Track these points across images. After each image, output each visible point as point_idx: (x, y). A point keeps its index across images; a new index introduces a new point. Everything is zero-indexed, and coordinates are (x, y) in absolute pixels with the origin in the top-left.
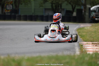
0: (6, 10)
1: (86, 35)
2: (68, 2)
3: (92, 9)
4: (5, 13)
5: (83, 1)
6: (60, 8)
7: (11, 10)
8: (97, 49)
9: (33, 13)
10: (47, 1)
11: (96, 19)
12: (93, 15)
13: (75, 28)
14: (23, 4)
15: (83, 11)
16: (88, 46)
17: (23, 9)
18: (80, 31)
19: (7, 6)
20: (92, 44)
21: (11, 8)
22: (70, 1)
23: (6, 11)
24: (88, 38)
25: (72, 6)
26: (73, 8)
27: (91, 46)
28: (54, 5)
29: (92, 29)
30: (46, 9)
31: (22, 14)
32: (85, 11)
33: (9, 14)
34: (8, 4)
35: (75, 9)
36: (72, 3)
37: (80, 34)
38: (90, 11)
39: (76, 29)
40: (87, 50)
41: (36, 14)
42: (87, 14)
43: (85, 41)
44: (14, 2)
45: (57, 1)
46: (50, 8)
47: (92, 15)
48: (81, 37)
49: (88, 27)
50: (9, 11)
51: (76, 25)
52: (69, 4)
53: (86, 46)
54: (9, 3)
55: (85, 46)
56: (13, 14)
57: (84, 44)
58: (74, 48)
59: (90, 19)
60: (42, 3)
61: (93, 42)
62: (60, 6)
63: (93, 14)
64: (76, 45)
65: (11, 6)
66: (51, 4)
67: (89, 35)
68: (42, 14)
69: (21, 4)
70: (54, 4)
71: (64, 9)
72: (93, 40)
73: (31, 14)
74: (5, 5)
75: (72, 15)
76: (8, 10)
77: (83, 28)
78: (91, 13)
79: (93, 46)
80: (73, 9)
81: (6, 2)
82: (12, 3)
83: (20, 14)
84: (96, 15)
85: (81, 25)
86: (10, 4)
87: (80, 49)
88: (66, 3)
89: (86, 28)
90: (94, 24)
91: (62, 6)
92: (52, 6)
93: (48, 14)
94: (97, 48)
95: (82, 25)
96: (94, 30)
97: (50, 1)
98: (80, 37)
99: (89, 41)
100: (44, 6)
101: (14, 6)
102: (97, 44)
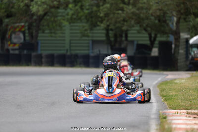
0: (11, 43)
1: (176, 95)
2: (140, 26)
3: (191, 41)
4: (8, 50)
5: (173, 24)
6: (124, 38)
7: (21, 43)
8: (195, 124)
10: (98, 26)
12: (194, 54)
13: (156, 82)
14: (46, 31)
15: (173, 46)
16: (178, 118)
17: (46, 42)
18: (164, 87)
19: (13, 36)
20: (187, 113)
21: (22, 40)
22: (144, 25)
23: (9, 45)
24: (180, 101)
25: (151, 37)
26: (153, 39)
27: (184, 118)
28: (111, 33)
29: (191, 82)
30: (94, 42)
31: (44, 53)
32: (177, 46)
33: (17, 52)
34: (14, 32)
35: (157, 42)
36: (149, 29)
37: (164, 93)
38: (188, 47)
39: (157, 84)
40: (174, 126)
41: (74, 53)
42: (181, 51)
43: (173, 109)
44: (27, 28)
45: (118, 25)
46: (104, 38)
47: (192, 54)
48: (166, 100)
49: (182, 79)
50: (17, 47)
51: (156, 74)
52: (144, 31)
53: (174, 118)
54: (18, 29)
55: (171, 118)
56: (25, 52)
57: (171, 114)
58: (146, 123)
59: (188, 63)
60: (86, 30)
61: (190, 109)
62: (124, 35)
63: (194, 52)
64: (153, 116)
65: (22, 35)
66: (105, 31)
67: (183, 95)
68: (86, 52)
69: (43, 32)
70: (112, 30)
71: (132, 42)
72: (191, 105)
73: (63, 52)
74: (9, 33)
75: (150, 54)
76: (15, 44)
77: (172, 81)
78: (190, 49)
81: (9, 27)
82: (23, 29)
83: (39, 52)
85: (167, 75)
86: (20, 30)
87: (160, 125)
88: (137, 28)
89: (177, 81)
90: (194, 73)
91: (129, 35)
92: (107, 35)
93: (99, 51)
95: (170, 75)
96: (193, 85)
97: (103, 26)
98: (164, 100)
99: (181, 108)
100: (90, 35)
101: (27, 34)
102: (197, 114)
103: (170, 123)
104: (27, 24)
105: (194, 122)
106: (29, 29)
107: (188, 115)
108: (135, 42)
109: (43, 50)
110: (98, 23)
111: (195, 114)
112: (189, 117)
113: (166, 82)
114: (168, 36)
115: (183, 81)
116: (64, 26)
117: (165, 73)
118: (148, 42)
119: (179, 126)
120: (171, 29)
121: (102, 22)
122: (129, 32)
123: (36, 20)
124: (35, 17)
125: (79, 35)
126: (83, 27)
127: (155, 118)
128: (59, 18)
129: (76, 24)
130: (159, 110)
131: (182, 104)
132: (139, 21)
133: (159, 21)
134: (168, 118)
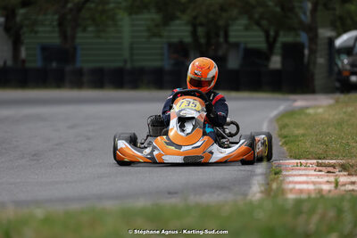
1: (303, 135)
2: (250, 18)
3: (339, 42)
4: (24, 62)
6: (221, 40)
8: (329, 182)
9: (125, 61)
10: (178, 18)
11: (353, 78)
12: (343, 63)
14: (91, 29)
15: (306, 52)
16: (301, 172)
18: (286, 121)
20: (318, 165)
22: (256, 16)
24: (308, 145)
25: (267, 35)
26: (271, 39)
27: (313, 172)
28: (201, 31)
31: (87, 66)
32: (312, 52)
35: (278, 45)
36: (264, 23)
37: (285, 132)
38: (333, 52)
40: (291, 186)
41: (138, 64)
42: (321, 60)
43: (296, 158)
44: (55, 23)
45: (211, 16)
46: (188, 40)
47: (340, 64)
48: (286, 143)
49: (319, 107)
52: (255, 27)
53: (295, 172)
55: (290, 173)
56: (54, 65)
57: (290, 166)
58: (246, 182)
60: (157, 26)
61: (324, 158)
62: (222, 34)
64: (260, 171)
66: (189, 28)
67: (316, 135)
68: (157, 64)
69: (84, 30)
70: (201, 25)
71: (237, 45)
72: (326, 151)
73: (120, 64)
75: (267, 66)
77: (302, 109)
78: (337, 57)
79: (316, 175)
80: (271, 45)
83: (78, 65)
84: (353, 65)
85: (295, 101)
88: (244, 21)
89: (311, 111)
90: (342, 97)
91: (232, 33)
92: (194, 33)
95: (300, 102)
96: (336, 117)
97: (186, 18)
98: (283, 144)
99: (310, 156)
100: (166, 34)
101: (56, 35)
102: (334, 166)
103: (284, 180)
104: (56, 17)
105: (326, 179)
106: (61, 24)
107: (318, 168)
108: (242, 46)
109: (85, 61)
110: (178, 14)
111: (332, 166)
112: (320, 171)
113: (290, 113)
114: (297, 35)
115: (320, 110)
116: (121, 20)
117: (292, 97)
118: (263, 46)
119: (298, 187)
120: (301, 23)
121: (183, 11)
122: (231, 28)
123: (71, 10)
124: (70, 5)
125: (146, 34)
126: (153, 20)
127: (262, 174)
128: (112, 6)
129: (140, 16)
131: (312, 150)
132: (247, 10)
133: (283, 8)
134: (284, 173)
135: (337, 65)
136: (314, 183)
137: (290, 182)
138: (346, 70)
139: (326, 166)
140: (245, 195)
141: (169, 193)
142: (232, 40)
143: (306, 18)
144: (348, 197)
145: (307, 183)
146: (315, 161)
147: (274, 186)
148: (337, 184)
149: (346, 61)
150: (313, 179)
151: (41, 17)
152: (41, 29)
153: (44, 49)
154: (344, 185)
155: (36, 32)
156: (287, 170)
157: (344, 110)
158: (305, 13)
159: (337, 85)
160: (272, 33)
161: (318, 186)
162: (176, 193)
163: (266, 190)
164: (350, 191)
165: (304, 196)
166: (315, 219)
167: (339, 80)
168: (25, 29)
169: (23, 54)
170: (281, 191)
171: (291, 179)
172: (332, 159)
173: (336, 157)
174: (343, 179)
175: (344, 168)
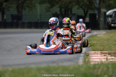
1: (96, 43)
2: (79, 5)
3: (108, 13)
6: (70, 12)
9: (38, 20)
10: (55, 6)
11: (113, 25)
14: (27, 9)
15: (97, 16)
16: (95, 55)
17: (27, 15)
22: (81, 5)
24: (98, 46)
25: (84, 11)
26: (86, 12)
27: (99, 55)
28: (63, 10)
31: (26, 21)
32: (99, 16)
35: (88, 14)
36: (83, 7)
37: (90, 42)
38: (106, 17)
40: (92, 60)
42: (102, 19)
43: (94, 51)
44: (16, 7)
45: (66, 5)
46: (59, 13)
52: (81, 8)
55: (92, 56)
56: (15, 21)
58: (78, 59)
60: (49, 8)
61: (103, 51)
62: (70, 11)
66: (59, 9)
67: (100, 43)
69: (25, 10)
70: (63, 8)
73: (37, 21)
75: (84, 21)
77: (96, 35)
79: (100, 56)
80: (86, 14)
83: (23, 21)
84: (112, 21)
88: (77, 6)
89: (99, 36)
90: (109, 31)
91: (73, 11)
92: (61, 11)
94: (104, 58)
96: (107, 37)
97: (58, 6)
98: (90, 46)
99: (98, 50)
100: (52, 11)
101: (16, 11)
102: (106, 53)
103: (90, 58)
104: (16, 5)
105: (103, 58)
106: (17, 8)
108: (76, 15)
109: (25, 20)
111: (105, 53)
112: (102, 55)
113: (92, 36)
114: (94, 11)
115: (102, 35)
116: (37, 6)
117: (93, 31)
118: (83, 14)
119: (94, 60)
120: (95, 7)
121: (57, 4)
122: (73, 9)
124: (20, 2)
125: (45, 11)
126: (47, 6)
127: (83, 56)
128: (34, 2)
129: (43, 5)
130: (86, 52)
131: (99, 48)
132: (78, 3)
133: (89, 2)
134: (90, 56)
135: (107, 21)
136: (100, 59)
137: (92, 59)
138: (110, 22)
139: (104, 53)
140: (77, 63)
141: (53, 62)
142: (73, 13)
143: (97, 6)
144: (111, 63)
145: (97, 59)
146: (100, 52)
147: (87, 60)
148: (107, 59)
149: (110, 19)
150: (99, 57)
151: (11, 6)
152: (11, 9)
153: (12, 16)
154: (109, 59)
155: (9, 10)
156: (91, 54)
157: (109, 35)
158: (96, 4)
159: (107, 27)
160: (86, 10)
161: (101, 60)
162: (55, 62)
163: (84, 61)
164: (111, 61)
165: (96, 63)
166: (100, 70)
167: (107, 26)
168: (6, 9)
169: (5, 17)
170: (89, 62)
171: (92, 58)
172: (105, 51)
173: (107, 50)
174: (109, 57)
175: (109, 54)
